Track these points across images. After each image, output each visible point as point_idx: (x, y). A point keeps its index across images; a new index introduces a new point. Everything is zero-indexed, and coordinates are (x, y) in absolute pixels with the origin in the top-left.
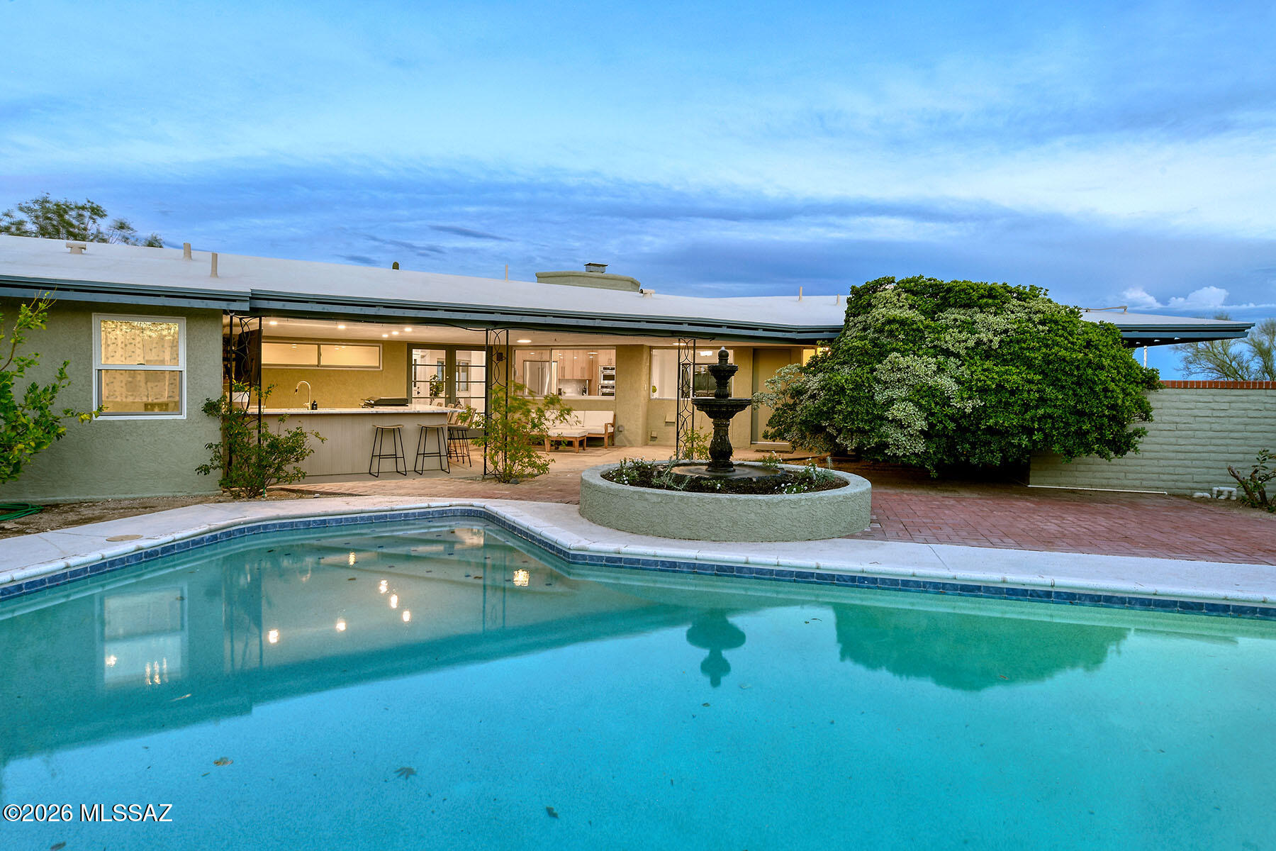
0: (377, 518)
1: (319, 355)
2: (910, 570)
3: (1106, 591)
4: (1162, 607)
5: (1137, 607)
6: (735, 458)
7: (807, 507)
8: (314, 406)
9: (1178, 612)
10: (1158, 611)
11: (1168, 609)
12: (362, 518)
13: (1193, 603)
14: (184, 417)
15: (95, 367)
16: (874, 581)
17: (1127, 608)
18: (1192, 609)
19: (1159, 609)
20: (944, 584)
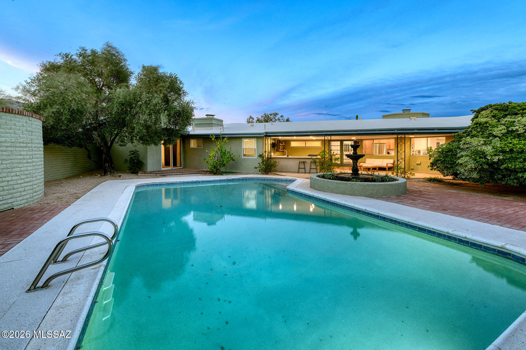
0: (275, 180)
1: (306, 144)
2: (344, 203)
3: (395, 218)
4: (412, 227)
5: (404, 226)
6: (360, 172)
7: (350, 186)
8: (288, 156)
9: (417, 231)
10: (410, 229)
11: (414, 229)
12: (272, 179)
13: (422, 228)
14: (256, 158)
15: (243, 148)
16: (337, 204)
17: (401, 226)
18: (422, 230)
19: (411, 228)
20: (352, 208)
